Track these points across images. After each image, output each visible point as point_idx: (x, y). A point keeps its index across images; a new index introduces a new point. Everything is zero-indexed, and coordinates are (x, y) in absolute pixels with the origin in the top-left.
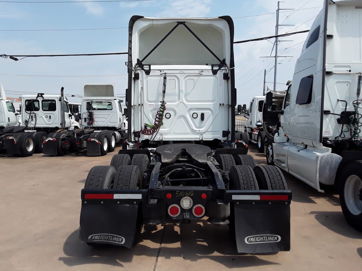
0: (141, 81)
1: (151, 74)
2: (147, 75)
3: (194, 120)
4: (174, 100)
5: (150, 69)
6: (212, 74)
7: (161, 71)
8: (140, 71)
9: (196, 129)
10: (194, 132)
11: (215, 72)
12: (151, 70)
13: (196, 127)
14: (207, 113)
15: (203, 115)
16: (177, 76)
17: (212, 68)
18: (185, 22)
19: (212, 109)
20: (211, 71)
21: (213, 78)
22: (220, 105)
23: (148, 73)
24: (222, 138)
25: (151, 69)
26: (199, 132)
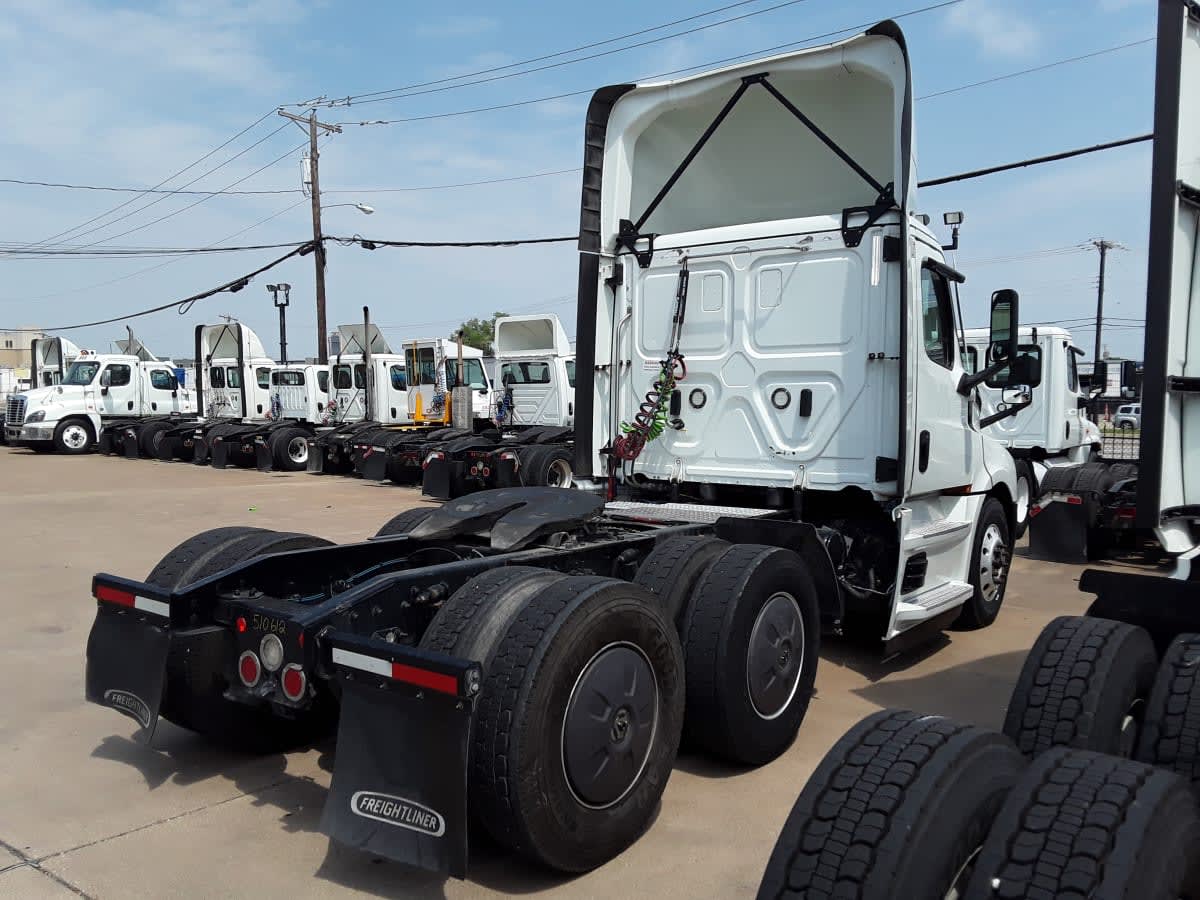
1: (653, 264)
2: (644, 269)
3: (779, 414)
4: (717, 346)
5: (651, 250)
6: (843, 246)
7: (681, 252)
8: (626, 258)
9: (787, 449)
10: (776, 457)
11: (852, 238)
12: (654, 253)
13: (786, 441)
14: (822, 390)
15: (806, 396)
16: (727, 265)
17: (844, 222)
18: (767, 74)
19: (840, 376)
20: (839, 233)
21: (844, 260)
22: (871, 357)
23: (645, 260)
24: (875, 483)
25: (654, 248)
26: (792, 457)
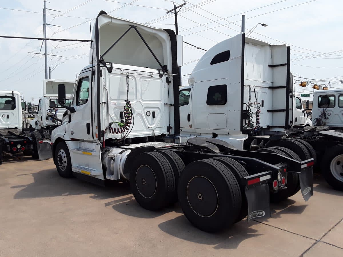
0: (103, 78)
1: (113, 72)
2: (109, 73)
3: (148, 118)
4: (133, 99)
6: (159, 78)
7: (121, 70)
8: (103, 68)
9: (149, 126)
10: (148, 128)
11: (161, 76)
12: (113, 68)
13: (150, 124)
14: (157, 111)
15: (154, 113)
16: (134, 76)
17: (159, 72)
18: (136, 26)
19: (160, 108)
20: (158, 74)
21: (159, 81)
22: (165, 104)
23: (110, 70)
24: (167, 132)
25: (113, 67)
26: (151, 128)
